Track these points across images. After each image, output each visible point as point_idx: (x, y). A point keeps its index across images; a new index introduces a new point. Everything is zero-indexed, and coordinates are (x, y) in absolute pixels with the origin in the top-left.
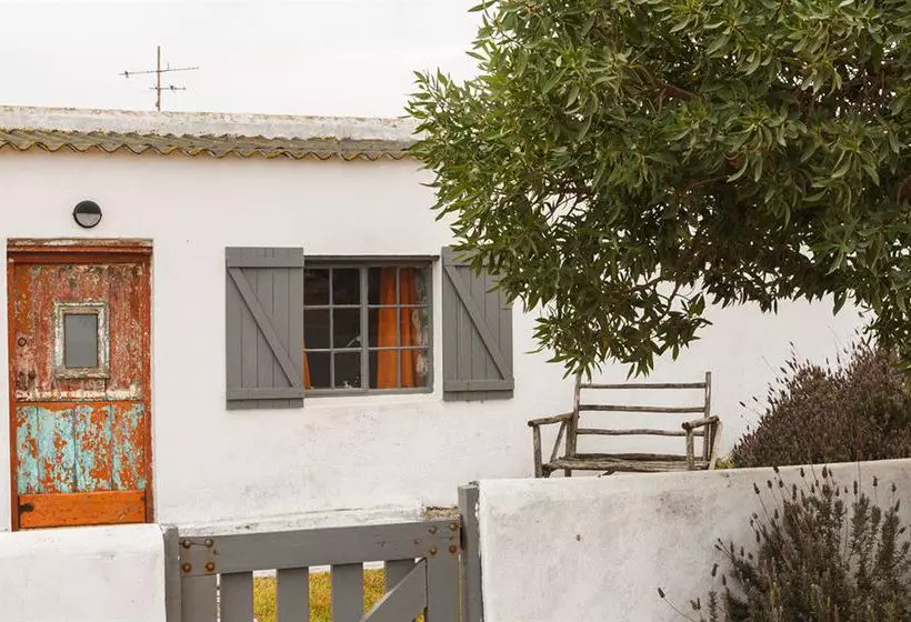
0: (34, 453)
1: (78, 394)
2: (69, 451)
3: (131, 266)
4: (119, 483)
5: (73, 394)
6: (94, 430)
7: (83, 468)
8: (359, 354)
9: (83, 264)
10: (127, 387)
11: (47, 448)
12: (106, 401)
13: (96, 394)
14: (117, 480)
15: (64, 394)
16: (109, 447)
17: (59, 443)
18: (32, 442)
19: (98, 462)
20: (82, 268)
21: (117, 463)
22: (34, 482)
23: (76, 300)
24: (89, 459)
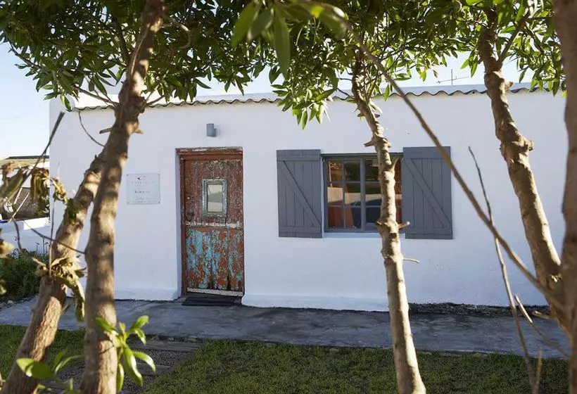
0: (194, 252)
1: (212, 224)
2: (209, 253)
3: (238, 161)
4: (232, 271)
5: (211, 224)
6: (220, 242)
7: (215, 261)
8: (360, 209)
9: (215, 160)
10: (236, 222)
11: (199, 249)
12: (225, 228)
13: (221, 225)
14: (230, 268)
15: (207, 224)
16: (227, 251)
17: (204, 248)
18: (193, 246)
19: (222, 259)
20: (215, 162)
21: (230, 260)
22: (194, 266)
23: (213, 178)
24: (218, 257)
